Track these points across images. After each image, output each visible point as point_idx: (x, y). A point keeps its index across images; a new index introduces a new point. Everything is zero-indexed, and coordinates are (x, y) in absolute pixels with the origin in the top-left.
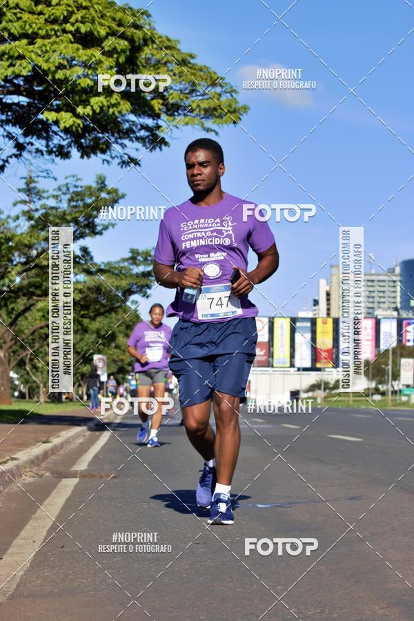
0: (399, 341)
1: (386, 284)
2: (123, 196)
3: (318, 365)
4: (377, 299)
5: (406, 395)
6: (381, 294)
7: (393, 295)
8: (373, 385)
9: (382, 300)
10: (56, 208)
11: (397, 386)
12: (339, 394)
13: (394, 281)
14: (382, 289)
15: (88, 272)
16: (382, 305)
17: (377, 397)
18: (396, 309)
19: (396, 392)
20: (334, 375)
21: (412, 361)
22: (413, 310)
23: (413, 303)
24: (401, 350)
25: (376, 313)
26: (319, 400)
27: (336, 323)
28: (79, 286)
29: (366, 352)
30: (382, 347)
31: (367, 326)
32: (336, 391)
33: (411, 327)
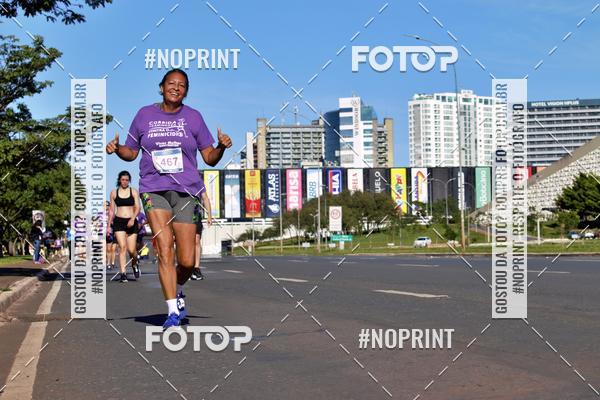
0: (325, 190)
1: (311, 135)
2: (60, 55)
3: (248, 216)
4: (302, 150)
5: (334, 242)
6: (306, 146)
7: (317, 146)
8: (302, 233)
9: (307, 151)
11: (325, 233)
12: (268, 244)
13: (319, 133)
14: (307, 141)
15: (26, 129)
16: (307, 156)
17: (306, 245)
18: (321, 160)
19: (324, 239)
20: (263, 225)
21: (340, 208)
22: (338, 159)
23: (337, 153)
24: (327, 199)
25: (302, 164)
26: (250, 249)
27: (264, 174)
28: (19, 143)
29: (294, 202)
30: (309, 197)
31: (294, 177)
32: (266, 240)
33: (336, 177)
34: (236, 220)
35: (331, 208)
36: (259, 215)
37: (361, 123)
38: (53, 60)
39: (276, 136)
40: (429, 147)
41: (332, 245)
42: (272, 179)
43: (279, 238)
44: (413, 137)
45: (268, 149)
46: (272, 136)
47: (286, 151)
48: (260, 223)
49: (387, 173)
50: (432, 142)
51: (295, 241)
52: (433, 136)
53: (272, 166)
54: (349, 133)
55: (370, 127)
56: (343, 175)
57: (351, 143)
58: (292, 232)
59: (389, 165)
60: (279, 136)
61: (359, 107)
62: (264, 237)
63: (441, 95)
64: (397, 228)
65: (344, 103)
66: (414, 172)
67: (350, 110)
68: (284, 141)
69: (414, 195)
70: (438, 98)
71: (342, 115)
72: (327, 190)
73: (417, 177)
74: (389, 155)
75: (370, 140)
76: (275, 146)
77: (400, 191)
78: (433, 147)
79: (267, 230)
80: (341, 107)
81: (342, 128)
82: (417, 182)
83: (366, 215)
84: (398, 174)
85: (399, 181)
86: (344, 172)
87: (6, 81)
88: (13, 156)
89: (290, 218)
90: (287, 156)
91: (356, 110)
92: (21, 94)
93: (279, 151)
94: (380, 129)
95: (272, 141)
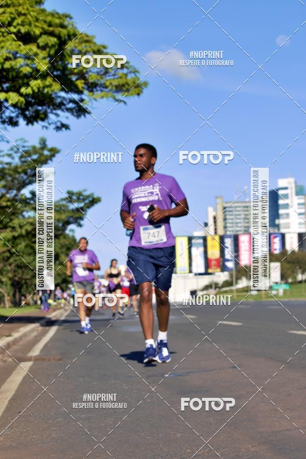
2: (59, 152)
3: (210, 271)
5: (276, 290)
10: (10, 164)
21: (279, 264)
22: (278, 226)
23: (277, 222)
27: (222, 239)
29: (245, 260)
31: (244, 240)
32: (225, 289)
33: (277, 240)
34: (201, 274)
35: (272, 264)
36: (218, 270)
37: (296, 198)
39: (231, 209)
41: (274, 292)
42: (229, 242)
43: (233, 288)
45: (225, 219)
46: (228, 209)
47: (239, 221)
48: (219, 276)
51: (246, 290)
53: (228, 233)
54: (286, 206)
55: (303, 201)
56: (282, 238)
57: (288, 215)
58: (244, 283)
60: (233, 209)
61: (293, 186)
62: (223, 286)
65: (282, 183)
67: (286, 188)
68: (237, 213)
71: (280, 192)
72: (271, 250)
75: (303, 211)
76: (230, 217)
79: (224, 282)
80: (280, 186)
81: (280, 202)
83: (300, 268)
86: (283, 236)
87: (19, 173)
89: (242, 272)
90: (239, 225)
91: (291, 188)
92: (31, 183)
93: (234, 221)
95: (227, 213)
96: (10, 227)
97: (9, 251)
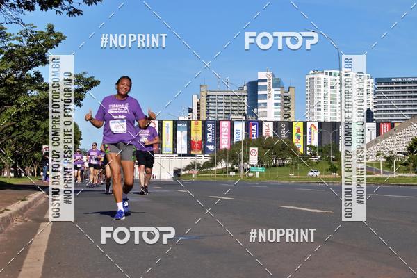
0: (247, 136)
1: (238, 98)
2: (64, 38)
3: (192, 152)
4: (231, 108)
5: (252, 172)
6: (234, 105)
7: (242, 105)
8: (230, 166)
9: (235, 108)
10: (19, 46)
11: (245, 165)
12: (206, 172)
13: (244, 96)
14: (235, 101)
15: (40, 89)
16: (234, 112)
17: (233, 174)
18: (244, 115)
19: (245, 170)
20: (203, 159)
21: (256, 149)
22: (256, 114)
23: (255, 111)
24: (248, 142)
25: (231, 117)
26: (193, 176)
27: (204, 124)
28: (35, 98)
29: (225, 143)
30: (235, 140)
31: (225, 126)
32: (204, 170)
33: (254, 127)
34: (184, 155)
35: (251, 149)
36: (200, 152)
37: (273, 90)
38: (60, 41)
39: (213, 97)
40: (319, 108)
41: (251, 174)
42: (210, 127)
43: (214, 169)
44: (308, 101)
45: (208, 106)
46: (211, 97)
47: (220, 108)
48: (200, 158)
49: (290, 125)
50: (322, 104)
51: (225, 171)
52: (322, 100)
53: (210, 119)
54: (265, 97)
55: (279, 93)
56: (259, 126)
57: (265, 104)
58: (223, 165)
59: (292, 119)
60: (216, 97)
61: (271, 78)
62: (203, 167)
63: (329, 71)
64: (296, 164)
65: (261, 75)
66: (309, 125)
67: (265, 80)
68: (219, 101)
69: (308, 140)
70: (326, 74)
71: (259, 84)
72: (248, 136)
73: (310, 129)
74: (292, 112)
75: (279, 101)
76: (212, 104)
77: (299, 138)
78: (322, 108)
79: (205, 163)
80: (259, 78)
81: (259, 93)
82: (310, 132)
83: (275, 154)
84: (297, 126)
85: (298, 131)
86: (260, 124)
87: (27, 55)
88: (31, 107)
89: (222, 155)
90: (221, 112)
91: (270, 80)
92: (37, 65)
93: (216, 108)
94: (286, 94)
95: (210, 100)
96: (16, 103)
97: (13, 126)
